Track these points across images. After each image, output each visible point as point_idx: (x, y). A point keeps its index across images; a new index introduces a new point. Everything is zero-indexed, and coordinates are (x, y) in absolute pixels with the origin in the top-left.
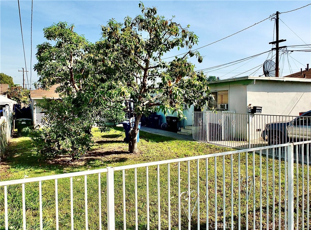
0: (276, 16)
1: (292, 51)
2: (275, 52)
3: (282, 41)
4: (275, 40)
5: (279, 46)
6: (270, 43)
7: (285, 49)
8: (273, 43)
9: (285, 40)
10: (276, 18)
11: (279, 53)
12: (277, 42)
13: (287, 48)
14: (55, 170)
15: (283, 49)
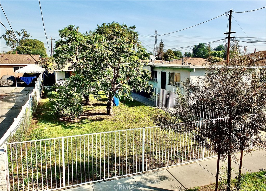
0: (230, 13)
1: (239, 41)
2: (227, 40)
3: (233, 33)
4: (228, 32)
5: (231, 36)
6: (224, 33)
7: (234, 39)
8: (227, 33)
9: (235, 32)
10: (230, 14)
11: (230, 41)
12: (229, 33)
13: (236, 38)
14: (62, 124)
15: (233, 38)
